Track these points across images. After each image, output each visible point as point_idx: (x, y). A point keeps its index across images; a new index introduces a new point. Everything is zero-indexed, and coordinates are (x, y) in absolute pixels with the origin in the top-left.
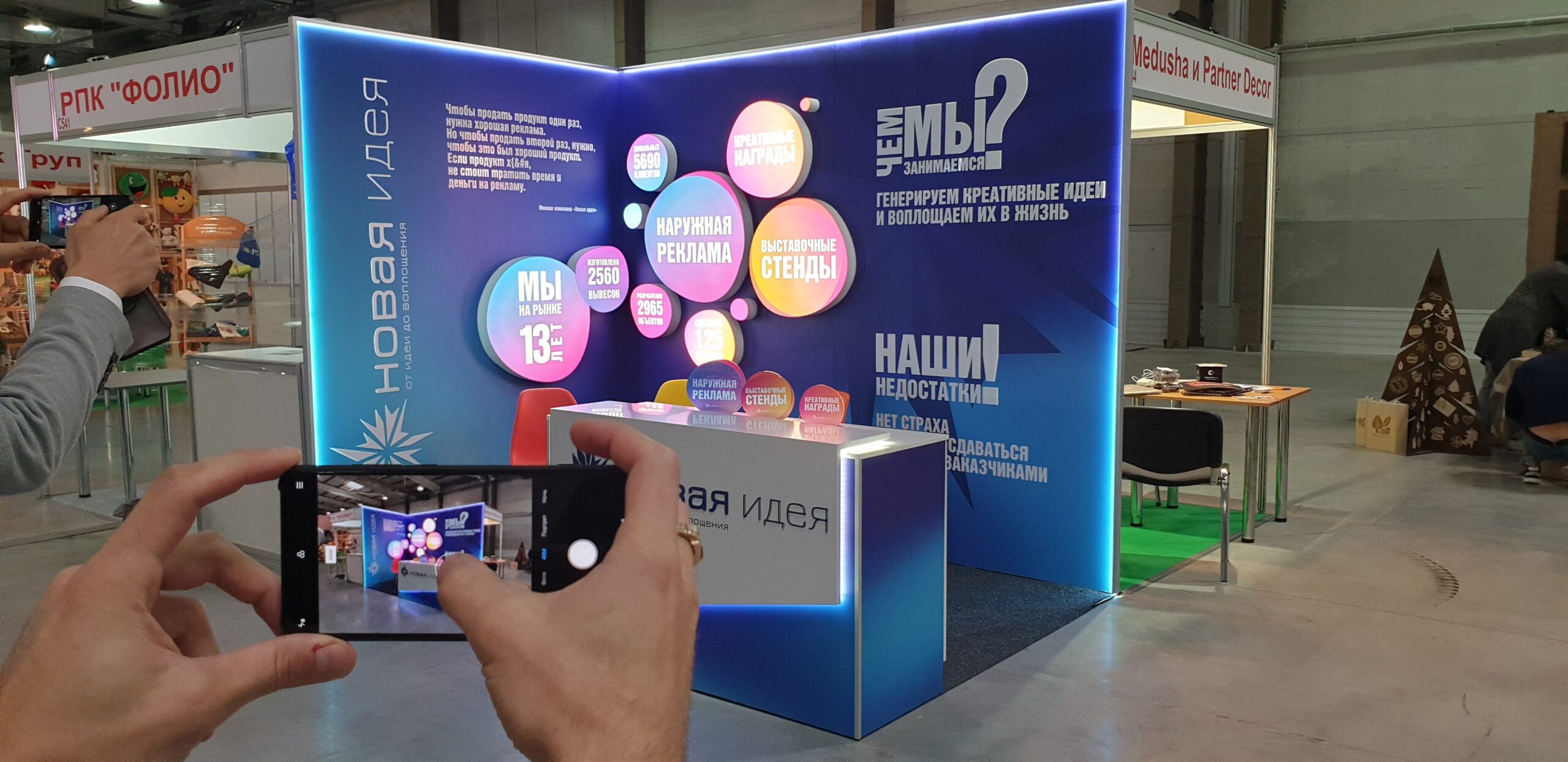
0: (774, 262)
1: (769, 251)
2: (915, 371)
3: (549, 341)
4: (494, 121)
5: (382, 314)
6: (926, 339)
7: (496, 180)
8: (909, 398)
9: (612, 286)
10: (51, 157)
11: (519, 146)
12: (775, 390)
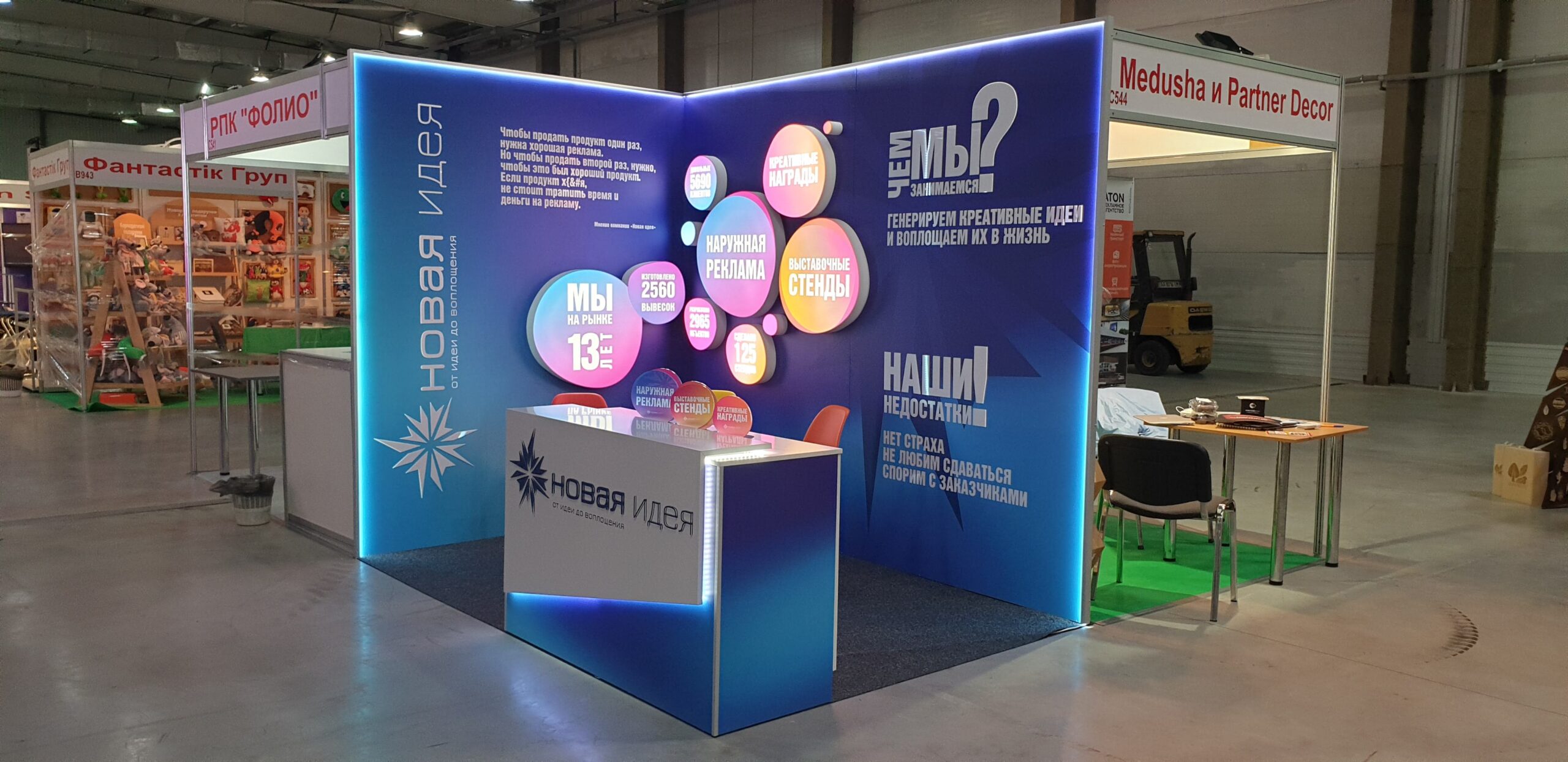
0: (799, 279)
1: (796, 269)
2: (917, 391)
3: (598, 350)
4: (550, 143)
5: (429, 319)
6: (926, 358)
7: (550, 198)
8: (911, 416)
9: (667, 300)
10: (262, 174)
11: (575, 167)
12: (700, 399)
